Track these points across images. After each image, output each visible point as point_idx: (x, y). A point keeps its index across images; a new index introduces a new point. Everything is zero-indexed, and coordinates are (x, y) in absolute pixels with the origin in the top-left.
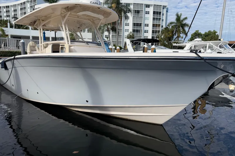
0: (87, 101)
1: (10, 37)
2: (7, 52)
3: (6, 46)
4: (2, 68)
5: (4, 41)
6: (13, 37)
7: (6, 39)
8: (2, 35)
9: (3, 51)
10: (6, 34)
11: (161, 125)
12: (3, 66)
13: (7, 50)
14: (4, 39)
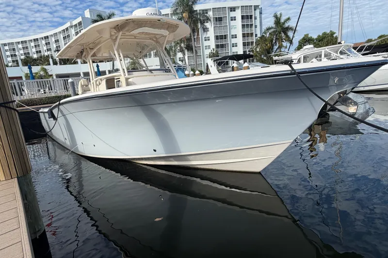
0: (155, 151)
1: (54, 77)
3: (52, 90)
5: (48, 84)
6: (59, 76)
7: (50, 81)
10: (50, 73)
12: (50, 116)
13: (53, 95)
14: (47, 81)
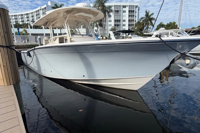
0: (84, 76)
1: (30, 35)
2: (30, 45)
3: (29, 41)
4: (27, 56)
5: (27, 38)
6: (33, 35)
7: (28, 37)
8: (25, 34)
9: (27, 45)
10: (28, 33)
11: (137, 91)
12: (28, 55)
13: (29, 44)
14: (27, 37)
